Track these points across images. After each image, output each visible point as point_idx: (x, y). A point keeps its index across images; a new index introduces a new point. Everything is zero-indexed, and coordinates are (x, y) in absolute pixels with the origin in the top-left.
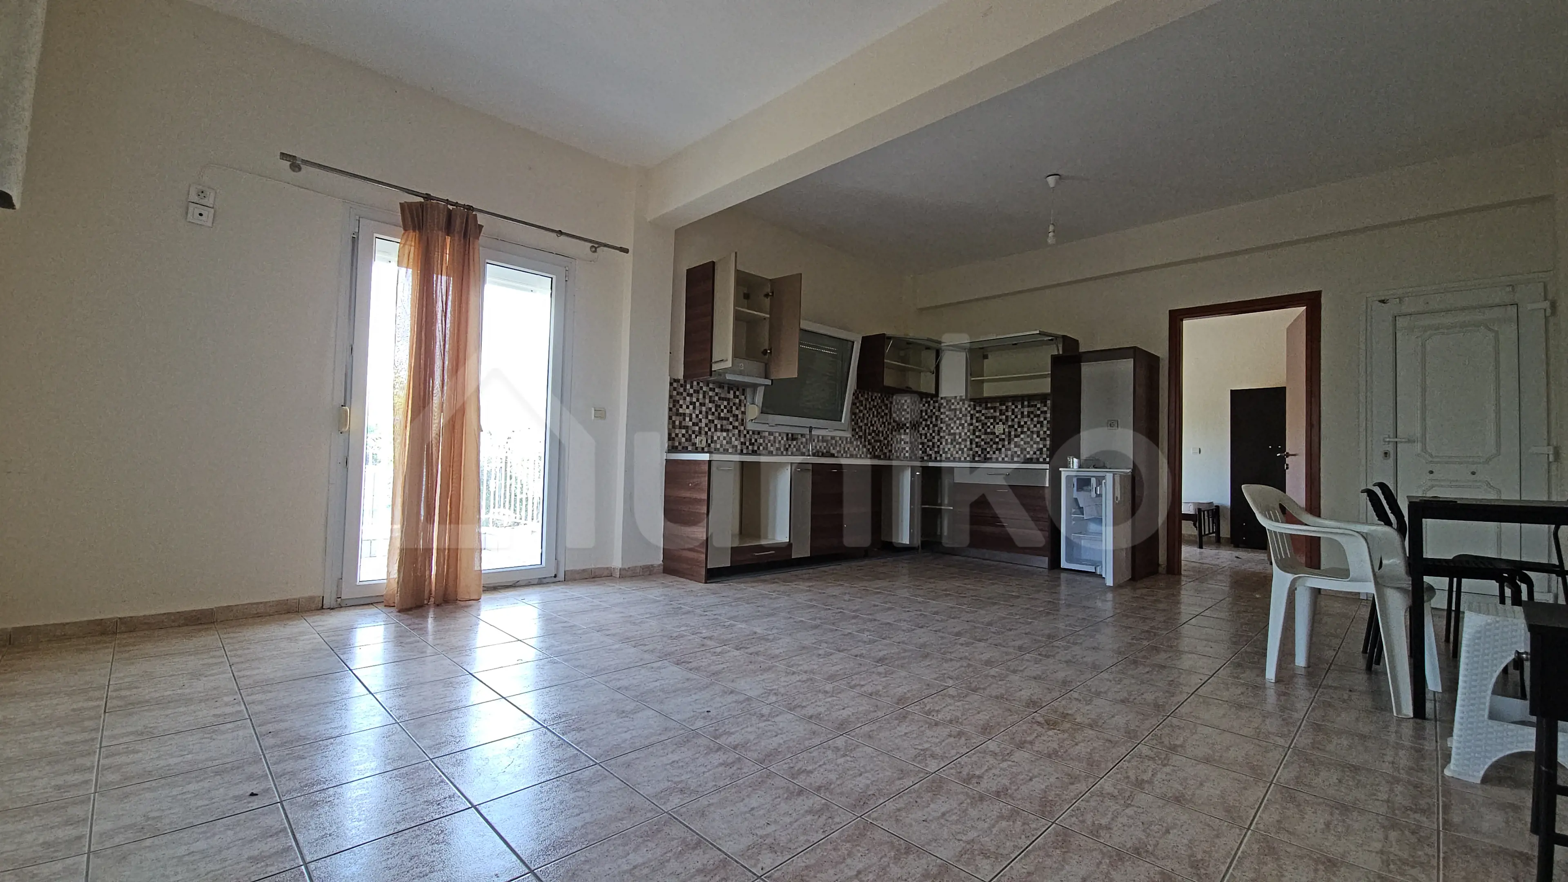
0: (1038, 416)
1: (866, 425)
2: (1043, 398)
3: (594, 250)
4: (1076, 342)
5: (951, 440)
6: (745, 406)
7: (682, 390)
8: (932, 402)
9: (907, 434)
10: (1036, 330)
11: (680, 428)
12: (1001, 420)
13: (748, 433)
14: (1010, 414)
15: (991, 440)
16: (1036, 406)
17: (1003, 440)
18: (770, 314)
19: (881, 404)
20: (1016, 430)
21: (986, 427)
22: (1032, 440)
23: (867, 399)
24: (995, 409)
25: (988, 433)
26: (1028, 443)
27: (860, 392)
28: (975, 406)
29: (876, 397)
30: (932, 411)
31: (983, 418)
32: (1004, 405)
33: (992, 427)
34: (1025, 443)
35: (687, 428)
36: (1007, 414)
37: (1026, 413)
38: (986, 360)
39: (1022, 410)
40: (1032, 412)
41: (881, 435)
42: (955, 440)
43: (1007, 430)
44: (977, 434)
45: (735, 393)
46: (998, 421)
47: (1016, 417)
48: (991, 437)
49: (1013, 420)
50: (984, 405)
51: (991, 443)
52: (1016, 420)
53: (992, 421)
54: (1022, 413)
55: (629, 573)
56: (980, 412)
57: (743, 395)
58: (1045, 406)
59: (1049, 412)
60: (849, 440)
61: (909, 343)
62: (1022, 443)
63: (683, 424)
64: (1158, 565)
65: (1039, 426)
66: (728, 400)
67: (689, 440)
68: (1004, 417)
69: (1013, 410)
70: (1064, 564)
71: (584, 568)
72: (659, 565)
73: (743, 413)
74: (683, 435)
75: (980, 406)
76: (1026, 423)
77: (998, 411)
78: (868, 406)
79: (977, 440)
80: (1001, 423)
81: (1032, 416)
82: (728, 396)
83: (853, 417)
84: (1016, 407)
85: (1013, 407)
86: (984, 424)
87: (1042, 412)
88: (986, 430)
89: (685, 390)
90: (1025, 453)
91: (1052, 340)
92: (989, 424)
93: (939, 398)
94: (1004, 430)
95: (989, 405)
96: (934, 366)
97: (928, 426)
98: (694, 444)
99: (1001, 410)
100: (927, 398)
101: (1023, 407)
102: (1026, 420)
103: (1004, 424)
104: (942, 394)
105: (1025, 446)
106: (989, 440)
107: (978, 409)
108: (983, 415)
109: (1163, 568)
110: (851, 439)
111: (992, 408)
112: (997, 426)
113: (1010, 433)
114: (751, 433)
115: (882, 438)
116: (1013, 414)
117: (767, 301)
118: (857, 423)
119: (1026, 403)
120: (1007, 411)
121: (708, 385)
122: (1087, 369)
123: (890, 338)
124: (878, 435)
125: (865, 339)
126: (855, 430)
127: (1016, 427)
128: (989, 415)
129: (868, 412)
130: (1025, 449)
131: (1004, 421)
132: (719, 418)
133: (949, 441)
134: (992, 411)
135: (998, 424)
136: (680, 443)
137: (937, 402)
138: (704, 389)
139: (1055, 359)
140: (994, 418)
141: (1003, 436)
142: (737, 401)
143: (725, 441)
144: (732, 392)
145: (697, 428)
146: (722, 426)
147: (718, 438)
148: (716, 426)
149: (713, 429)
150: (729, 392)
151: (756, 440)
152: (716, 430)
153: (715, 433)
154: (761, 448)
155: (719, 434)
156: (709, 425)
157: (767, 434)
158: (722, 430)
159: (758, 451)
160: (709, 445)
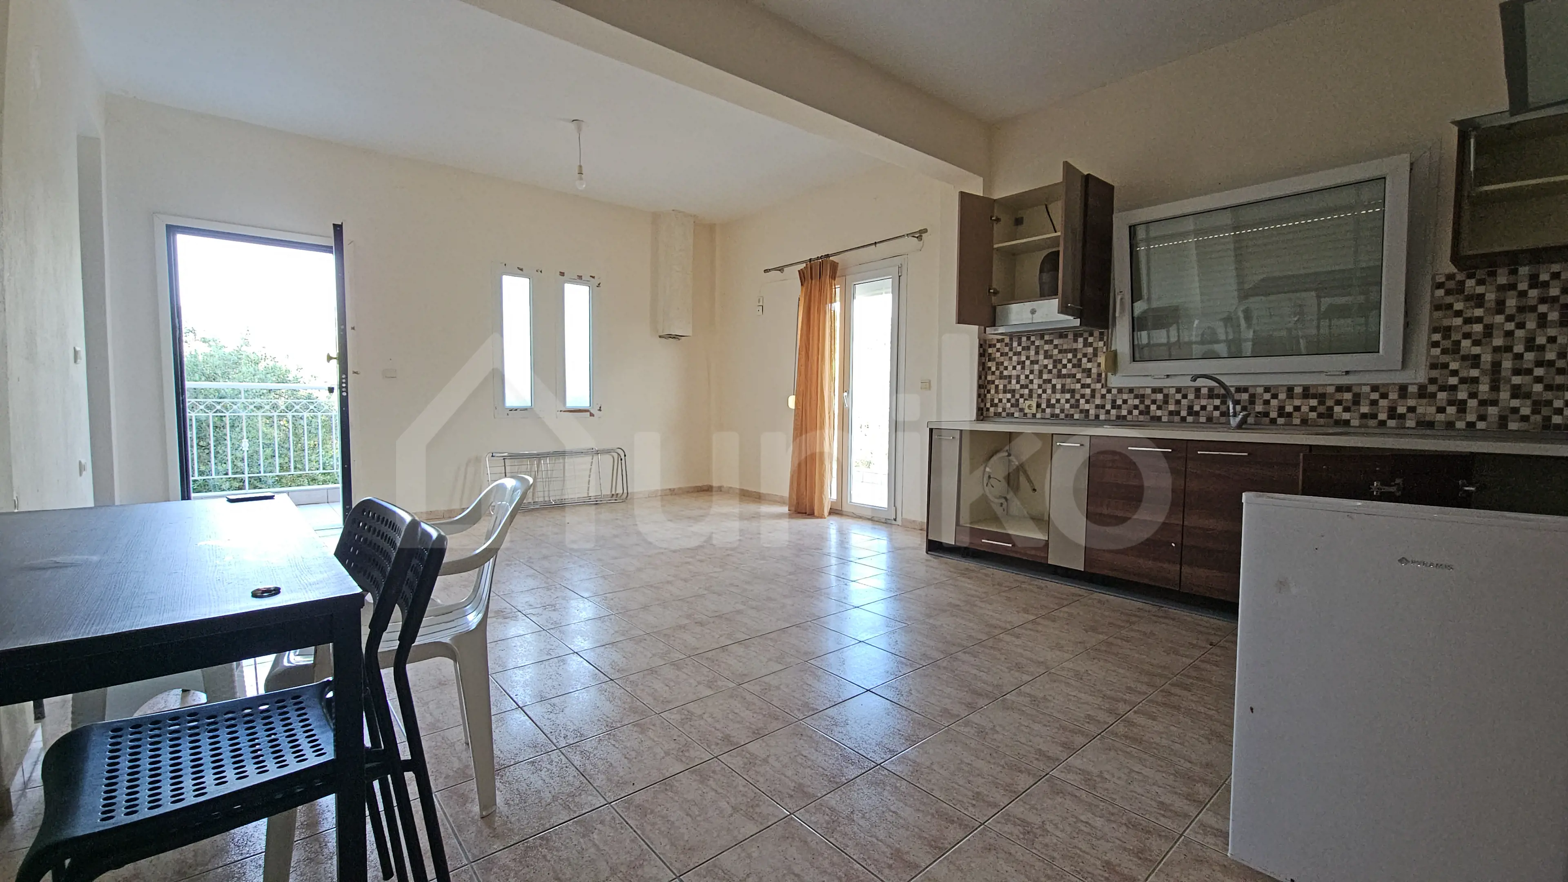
1: (1502, 349)
3: (920, 238)
7: (1007, 349)
11: (1005, 392)
13: (1110, 391)
27: (1471, 276)
35: (1013, 392)
45: (1086, 340)
57: (1101, 339)
60: (1413, 389)
63: (1009, 387)
66: (1075, 351)
67: (1016, 405)
74: (1009, 400)
82: (1075, 346)
83: (1437, 337)
89: (1011, 350)
98: (1022, 410)
110: (1422, 388)
114: (1114, 391)
118: (1453, 351)
121: (1042, 337)
126: (1444, 366)
129: (1511, 319)
132: (1060, 376)
136: (1004, 410)
142: (1090, 350)
143: (1069, 405)
144: (1081, 340)
145: (1026, 391)
146: (1063, 386)
147: (1058, 401)
148: (1054, 386)
149: (1049, 391)
150: (1076, 341)
151: (1125, 402)
152: (1054, 391)
153: (1053, 395)
154: (1136, 412)
155: (1058, 396)
156: (1044, 386)
157: (1149, 391)
158: (1063, 391)
159: (1129, 418)
160: (1044, 411)
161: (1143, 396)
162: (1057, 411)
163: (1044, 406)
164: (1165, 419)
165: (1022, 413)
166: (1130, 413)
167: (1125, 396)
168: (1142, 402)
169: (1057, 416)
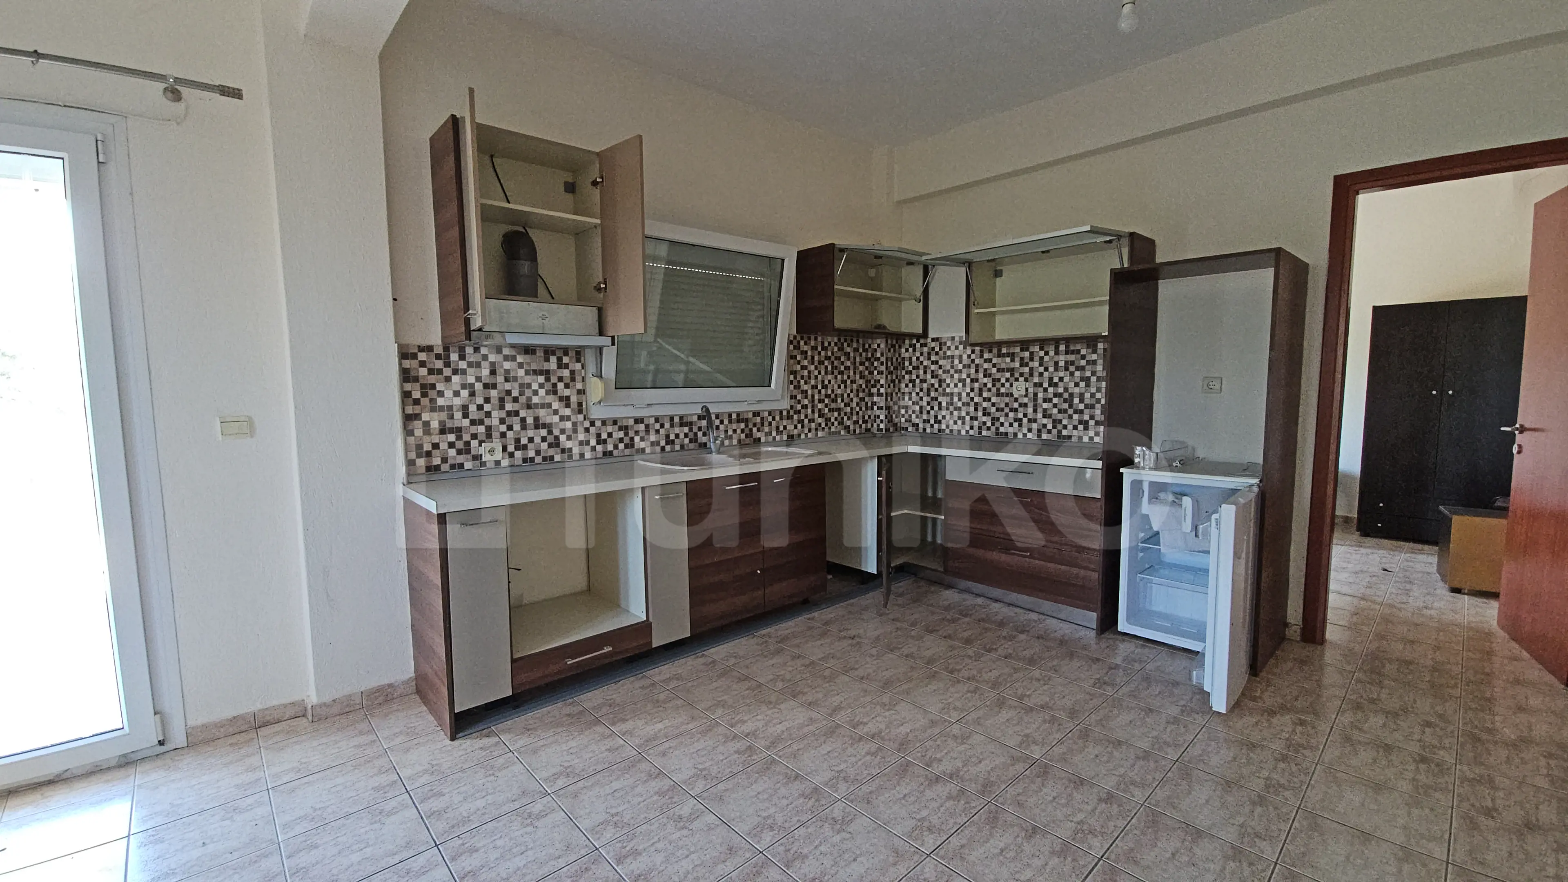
0: (1082, 369)
1: (814, 387)
2: (1091, 341)
4: (1150, 243)
5: (947, 403)
6: (583, 379)
8: (918, 345)
9: (882, 395)
10: (1084, 224)
11: (443, 432)
12: (1022, 375)
13: (592, 424)
14: (1036, 364)
15: (1007, 405)
16: (1078, 352)
17: (1026, 405)
18: (601, 218)
19: (839, 354)
20: (1046, 390)
21: (998, 385)
22: (1071, 406)
23: (814, 348)
24: (1012, 356)
25: (1002, 395)
26: (1065, 411)
27: (802, 339)
28: (981, 351)
29: (830, 344)
30: (918, 358)
31: (994, 370)
32: (1027, 350)
33: (1007, 385)
34: (1060, 411)
35: (458, 431)
36: (1031, 364)
37: (1062, 364)
38: (998, 279)
39: (1056, 358)
40: (1072, 363)
41: (839, 400)
42: (952, 404)
43: (1031, 390)
44: (985, 395)
45: (560, 359)
46: (1017, 375)
47: (1046, 369)
48: (1007, 400)
49: (1041, 374)
50: (995, 351)
51: (1007, 410)
52: (1046, 374)
53: (1008, 375)
54: (1056, 363)
55: (336, 710)
56: (990, 360)
57: (578, 361)
58: (1095, 352)
59: (1100, 362)
60: (785, 413)
61: (878, 257)
62: (1055, 411)
63: (449, 425)
64: (1286, 625)
65: (1082, 384)
66: (547, 373)
67: (464, 451)
68: (1026, 370)
69: (1041, 358)
70: (1123, 625)
71: (235, 714)
72: (407, 682)
73: (581, 392)
74: (451, 445)
75: (990, 351)
76: (1061, 379)
77: (1017, 359)
78: (816, 358)
79: (985, 404)
80: (1021, 379)
81: (1072, 368)
82: (546, 366)
83: (792, 377)
84: (1047, 353)
85: (1042, 353)
86: (995, 381)
87: (1088, 362)
88: (998, 390)
89: (447, 364)
90: (1060, 427)
91: (1110, 242)
92: (1003, 380)
93: (929, 340)
94: (1027, 389)
95: (1004, 351)
96: (922, 289)
97: (912, 381)
98: (476, 458)
99: (1022, 359)
100: (911, 339)
101: (1057, 353)
102: (1061, 374)
103: (1026, 380)
104: (932, 334)
105: (1060, 416)
106: (1003, 405)
107: (986, 356)
108: (994, 365)
109: (1294, 630)
110: (788, 412)
111: (1008, 355)
112: (1015, 384)
113: (1035, 395)
114: (598, 424)
115: (842, 405)
116: (1041, 365)
117: (597, 193)
118: (798, 387)
119: (1062, 347)
120: (1032, 359)
122: (1167, 289)
123: (842, 250)
124: (834, 401)
125: (803, 256)
126: (796, 397)
127: (1046, 385)
128: (1003, 366)
129: (816, 368)
130: (1060, 421)
131: (1027, 376)
132: (530, 406)
133: (944, 404)
134: (1008, 360)
135: (1017, 380)
136: (445, 460)
137: (925, 345)
138: (492, 358)
139: (1119, 278)
140: (1012, 371)
141: (1026, 400)
142: (566, 373)
143: (546, 444)
144: (553, 359)
145: (481, 429)
146: (536, 419)
147: (531, 440)
148: (523, 420)
149: (517, 427)
150: (547, 360)
151: (610, 435)
152: (524, 427)
153: (523, 433)
154: (621, 446)
155: (530, 433)
156: (509, 421)
157: (631, 422)
158: (537, 425)
159: (615, 453)
160: (511, 455)
161: (626, 428)
162: (531, 454)
163: (511, 448)
164: (648, 450)
165: (478, 462)
166: (616, 447)
167: (610, 429)
168: (626, 434)
169: (532, 460)
